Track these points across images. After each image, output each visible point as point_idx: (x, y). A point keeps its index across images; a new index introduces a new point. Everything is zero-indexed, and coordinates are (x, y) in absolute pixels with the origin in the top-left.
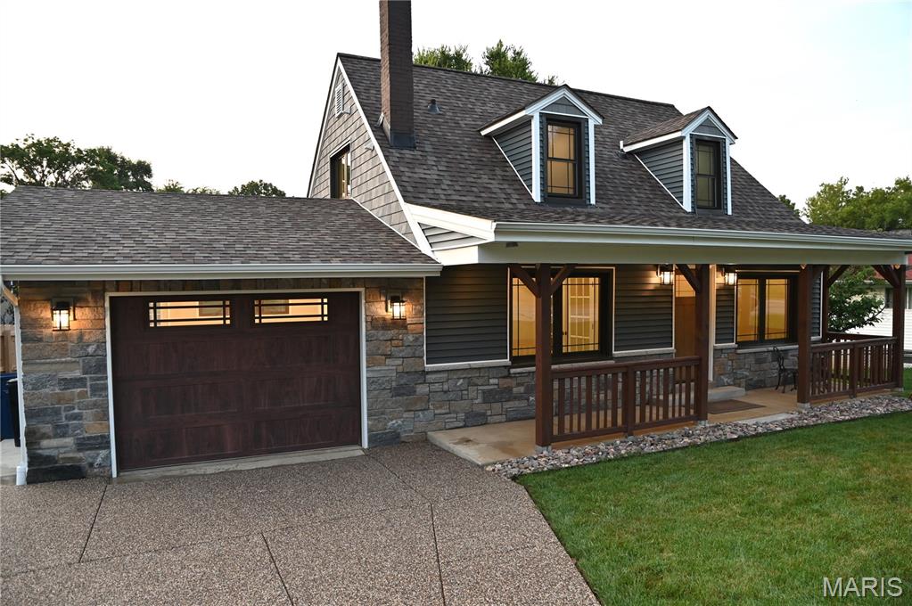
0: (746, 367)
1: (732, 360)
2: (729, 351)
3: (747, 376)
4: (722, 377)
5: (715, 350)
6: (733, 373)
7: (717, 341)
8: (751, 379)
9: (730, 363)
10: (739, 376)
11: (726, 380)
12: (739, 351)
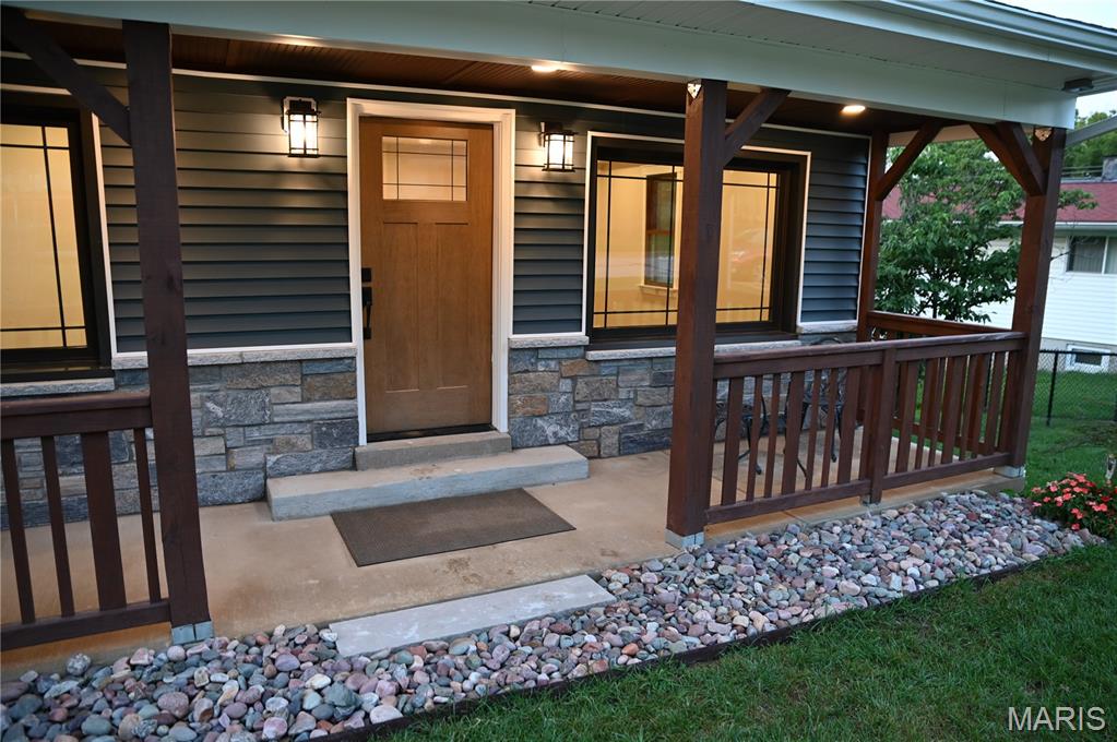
0: (623, 394)
1: (574, 378)
2: (563, 354)
3: (623, 420)
4: (540, 422)
5: (514, 352)
6: (576, 412)
7: (519, 326)
8: (641, 426)
9: (566, 385)
10: (594, 420)
11: (550, 430)
12: (593, 355)
